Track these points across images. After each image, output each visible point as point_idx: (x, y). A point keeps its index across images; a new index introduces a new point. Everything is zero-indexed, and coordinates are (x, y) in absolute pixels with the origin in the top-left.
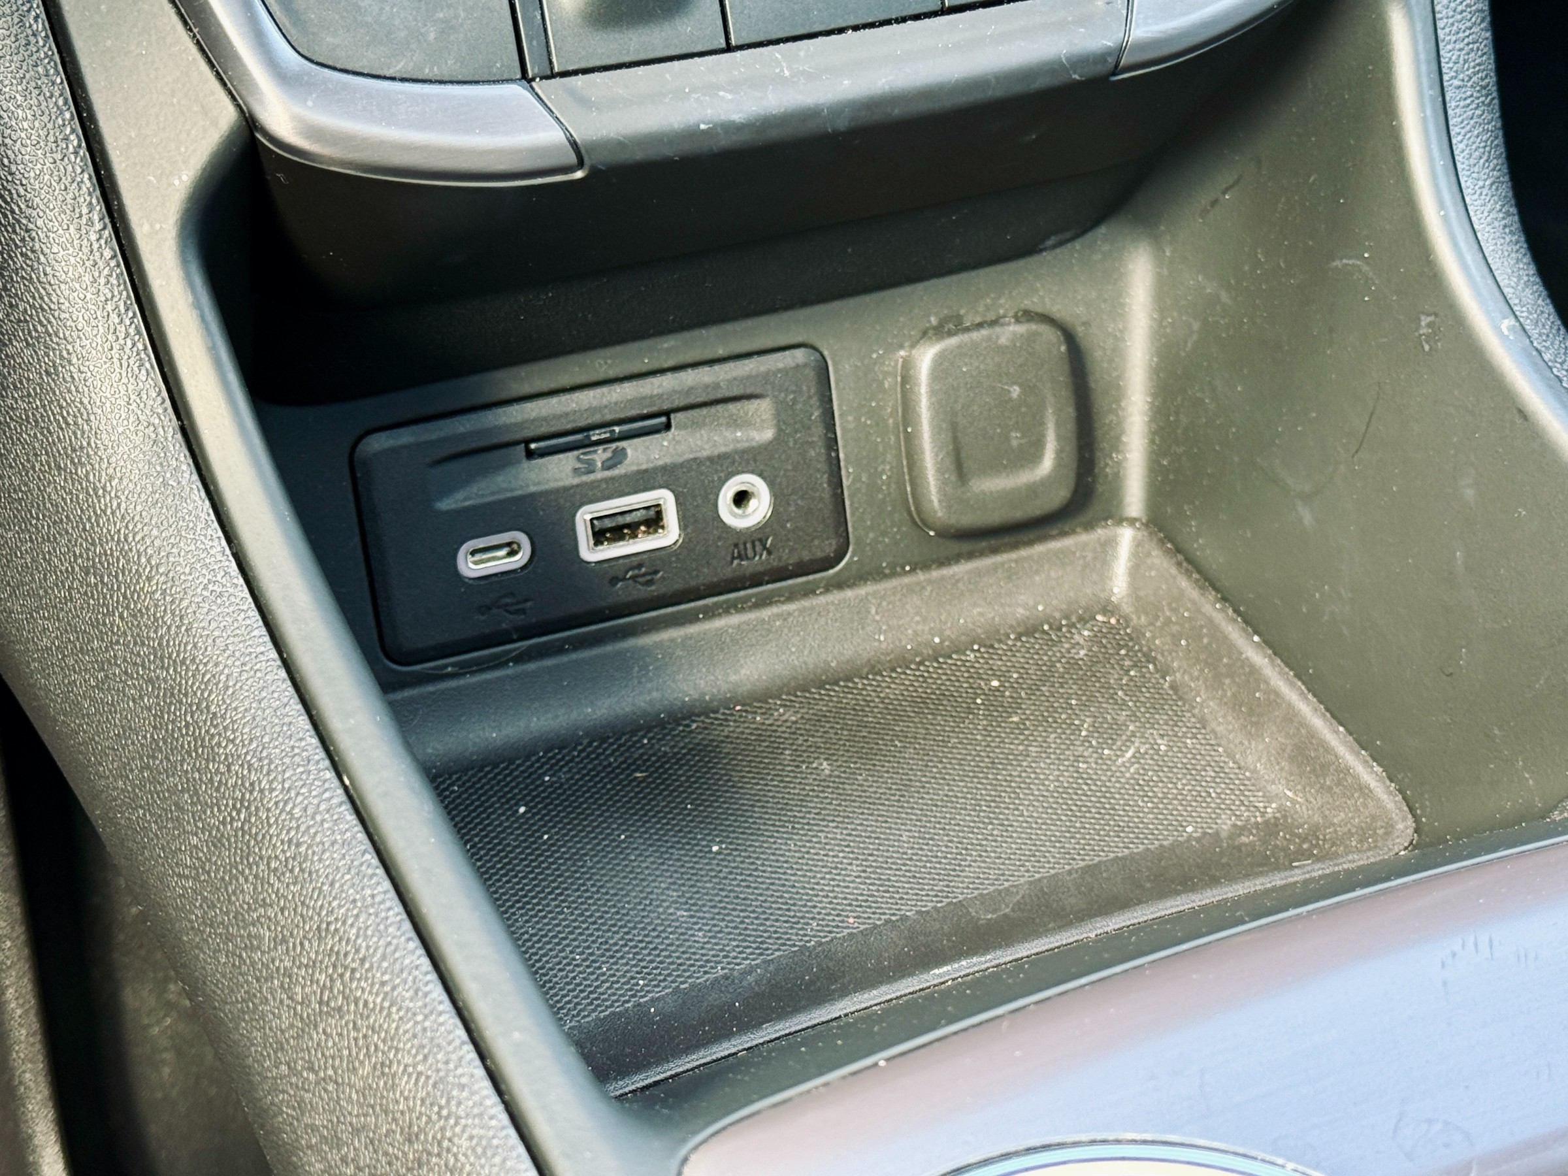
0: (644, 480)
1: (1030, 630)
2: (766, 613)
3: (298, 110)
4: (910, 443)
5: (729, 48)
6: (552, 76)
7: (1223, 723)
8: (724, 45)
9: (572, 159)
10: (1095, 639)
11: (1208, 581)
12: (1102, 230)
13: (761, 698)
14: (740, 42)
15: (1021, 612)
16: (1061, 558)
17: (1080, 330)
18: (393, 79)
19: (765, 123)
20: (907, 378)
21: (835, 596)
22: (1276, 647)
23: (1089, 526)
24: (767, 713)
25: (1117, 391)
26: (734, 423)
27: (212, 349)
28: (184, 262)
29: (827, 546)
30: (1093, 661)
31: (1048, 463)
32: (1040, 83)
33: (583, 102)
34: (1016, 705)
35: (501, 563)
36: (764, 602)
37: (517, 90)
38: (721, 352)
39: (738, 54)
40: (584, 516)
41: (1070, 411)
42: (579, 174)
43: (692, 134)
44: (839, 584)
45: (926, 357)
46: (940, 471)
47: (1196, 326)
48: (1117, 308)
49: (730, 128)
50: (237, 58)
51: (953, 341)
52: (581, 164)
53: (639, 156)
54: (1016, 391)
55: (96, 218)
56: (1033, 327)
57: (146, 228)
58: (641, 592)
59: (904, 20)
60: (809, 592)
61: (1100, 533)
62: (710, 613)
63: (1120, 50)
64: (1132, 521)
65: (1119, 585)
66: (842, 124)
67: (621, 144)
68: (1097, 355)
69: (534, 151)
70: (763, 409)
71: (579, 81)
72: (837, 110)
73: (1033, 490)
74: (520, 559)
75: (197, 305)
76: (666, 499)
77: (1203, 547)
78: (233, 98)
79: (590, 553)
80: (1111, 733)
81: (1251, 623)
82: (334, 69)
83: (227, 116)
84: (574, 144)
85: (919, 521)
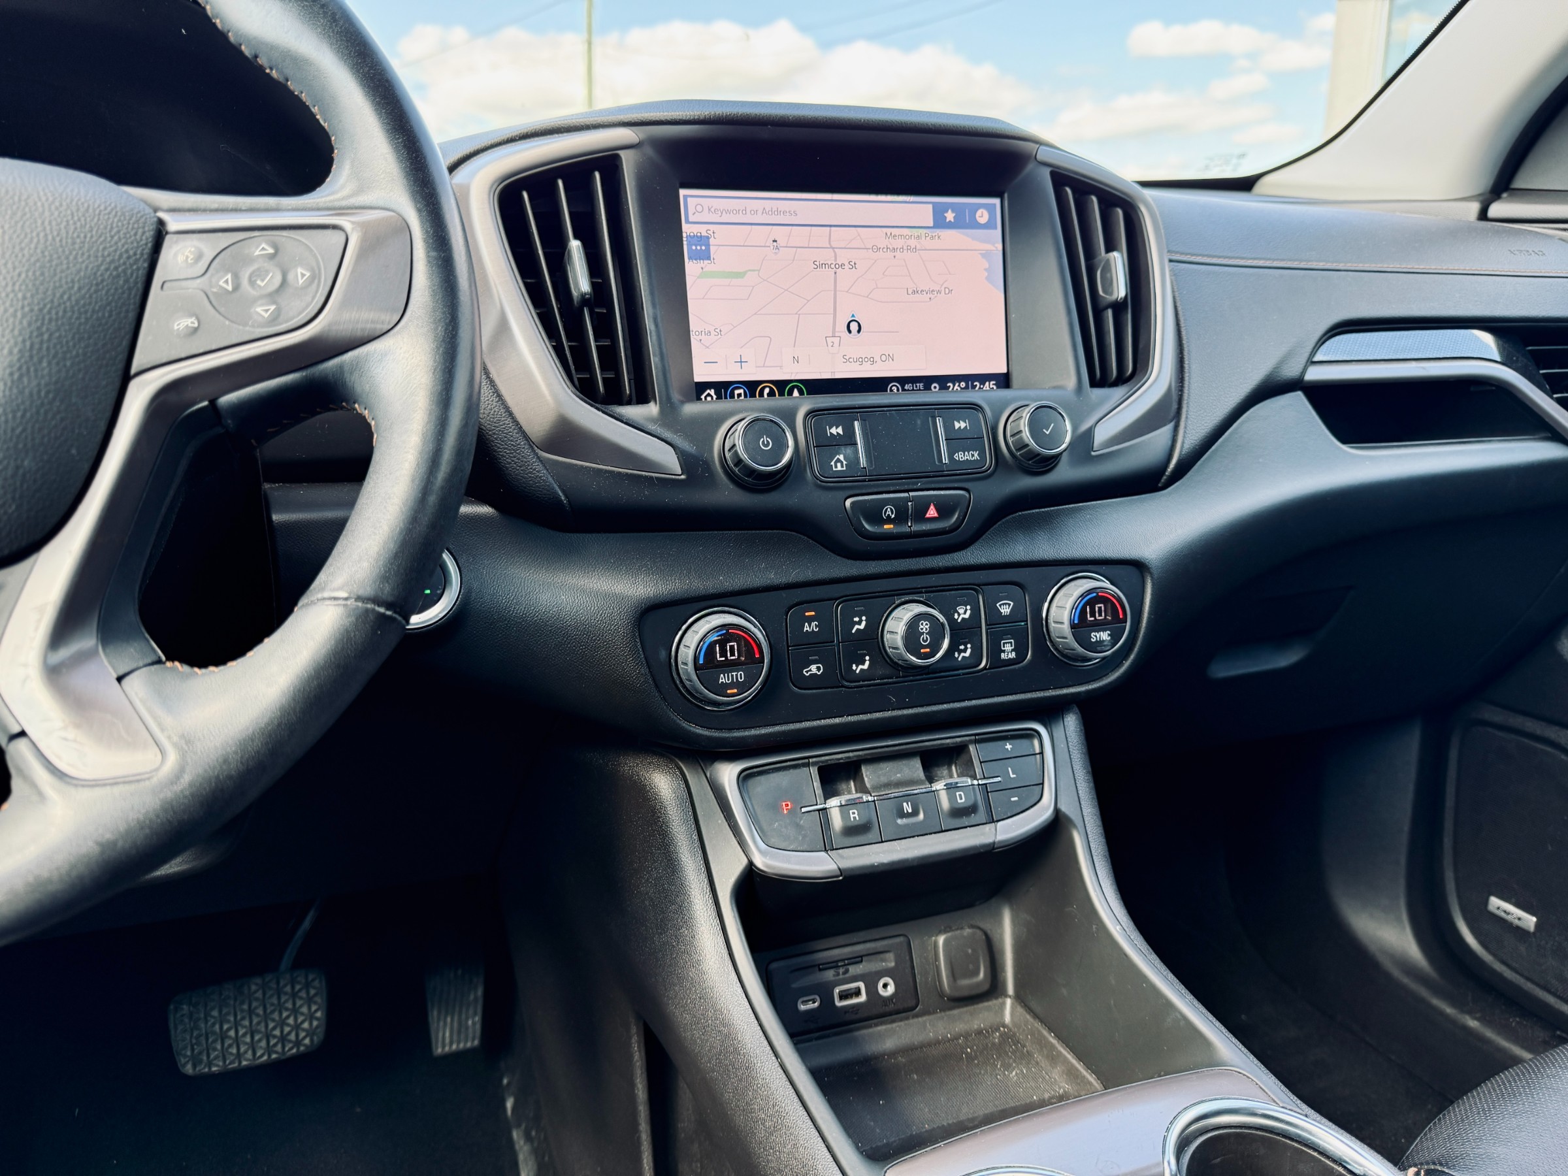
0: (855, 979)
1: (979, 1032)
2: (894, 1025)
3: (764, 860)
4: (938, 968)
5: (882, 842)
6: (833, 850)
7: (1044, 1063)
8: (880, 840)
9: (839, 873)
10: (1001, 1035)
11: (1036, 1016)
12: (994, 900)
13: (893, 1054)
14: (886, 840)
15: (976, 1027)
16: (989, 1009)
17: (989, 932)
18: (790, 851)
19: (893, 863)
20: (936, 944)
21: (916, 1020)
22: (1058, 1037)
23: (996, 998)
24: (895, 1059)
25: (1002, 953)
26: (883, 960)
27: (738, 930)
28: (731, 904)
29: (912, 1003)
30: (1000, 1043)
31: (982, 975)
32: (972, 852)
33: (842, 857)
34: (976, 1057)
35: (811, 1006)
36: (893, 1021)
37: (823, 854)
38: (877, 937)
39: (885, 843)
40: (837, 990)
41: (988, 958)
42: (841, 878)
43: (872, 866)
44: (917, 1016)
45: (941, 940)
46: (947, 977)
47: (1025, 930)
48: (1000, 923)
49: (883, 864)
50: (749, 846)
51: (949, 934)
52: (841, 875)
53: (858, 872)
54: (970, 951)
55: (708, 891)
56: (974, 930)
57: (722, 894)
58: (854, 1017)
59: (931, 834)
60: (907, 1018)
61: (1000, 1000)
62: (876, 1025)
63: (994, 843)
64: (1010, 997)
65: (1007, 1018)
66: (915, 864)
67: (852, 869)
68: (995, 937)
69: (829, 871)
70: (891, 956)
71: (840, 851)
72: (914, 859)
73: (978, 984)
74: (816, 1004)
75: (735, 917)
76: (861, 985)
77: (1033, 1004)
78: (747, 857)
79: (839, 1004)
80: (1007, 1067)
81: (1051, 1030)
82: (774, 848)
83: (745, 862)
84: (839, 869)
85: (941, 994)
